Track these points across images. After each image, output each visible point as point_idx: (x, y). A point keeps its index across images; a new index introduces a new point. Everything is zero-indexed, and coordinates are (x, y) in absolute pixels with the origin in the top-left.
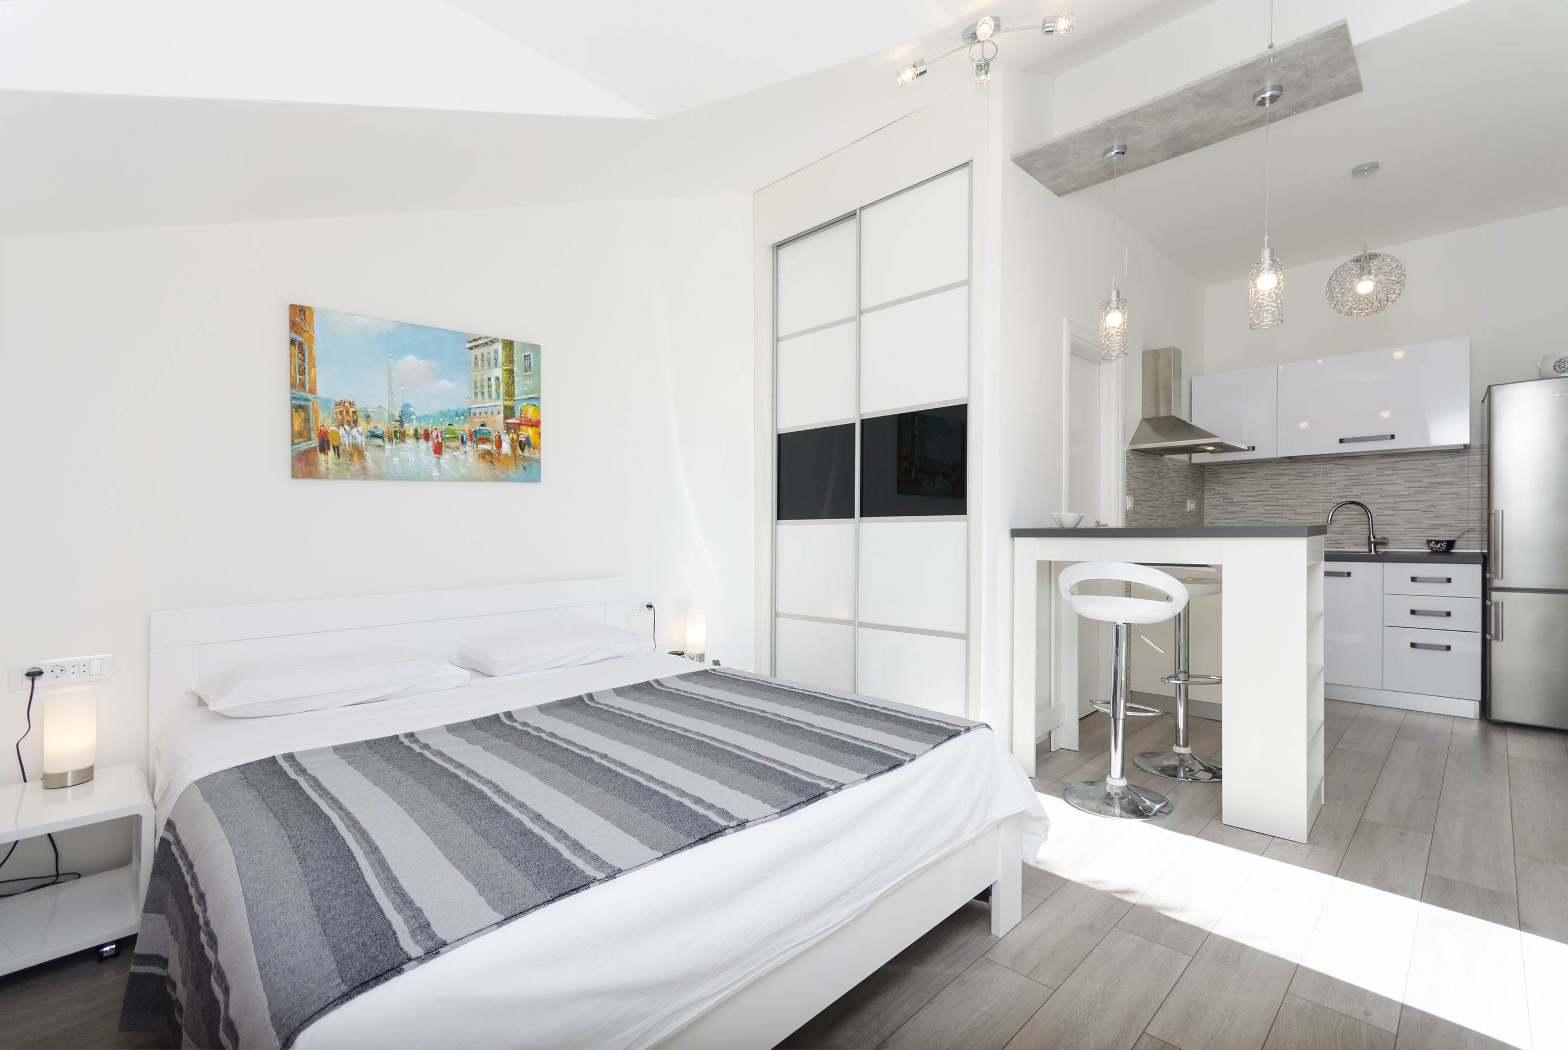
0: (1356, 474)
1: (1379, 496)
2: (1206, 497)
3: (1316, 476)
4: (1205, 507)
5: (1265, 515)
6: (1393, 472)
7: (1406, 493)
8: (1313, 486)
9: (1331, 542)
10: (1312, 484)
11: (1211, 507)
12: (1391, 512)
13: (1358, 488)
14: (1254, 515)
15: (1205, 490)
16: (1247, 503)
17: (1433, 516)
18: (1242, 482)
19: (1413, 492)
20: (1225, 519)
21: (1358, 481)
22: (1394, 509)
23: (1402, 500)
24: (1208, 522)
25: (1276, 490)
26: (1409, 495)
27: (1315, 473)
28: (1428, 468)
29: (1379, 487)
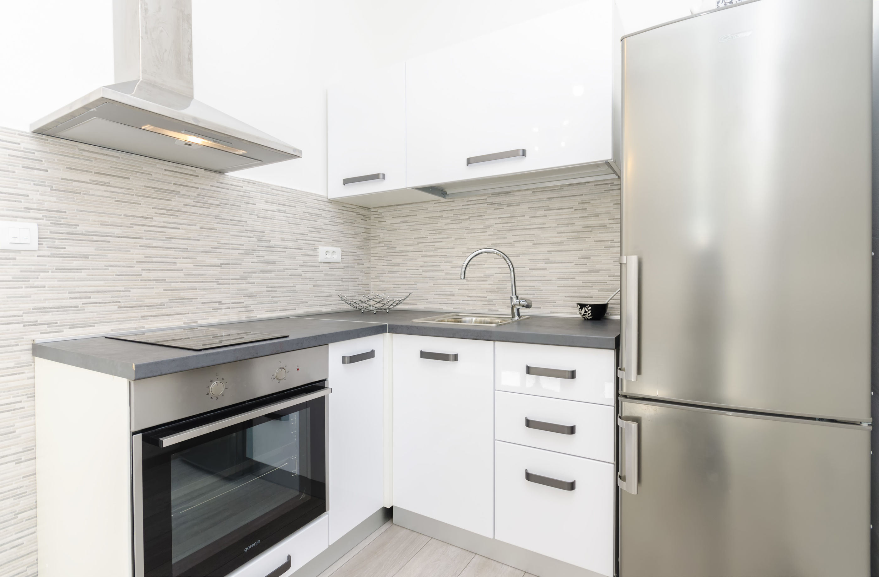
0: (509, 215)
1: (531, 244)
2: (372, 246)
3: (471, 219)
4: (372, 258)
5: (424, 269)
6: (546, 212)
7: (559, 240)
8: (468, 231)
9: (486, 303)
10: (467, 229)
11: (376, 258)
12: (542, 265)
13: (512, 233)
14: (414, 268)
15: (372, 238)
16: (407, 253)
17: (587, 270)
18: (403, 228)
19: (565, 239)
20: (390, 272)
21: (510, 225)
22: (547, 261)
23: (556, 249)
24: (374, 277)
25: (434, 237)
26: (561, 243)
27: (470, 215)
28: (582, 206)
29: (532, 232)
